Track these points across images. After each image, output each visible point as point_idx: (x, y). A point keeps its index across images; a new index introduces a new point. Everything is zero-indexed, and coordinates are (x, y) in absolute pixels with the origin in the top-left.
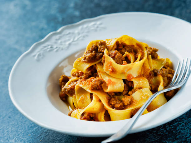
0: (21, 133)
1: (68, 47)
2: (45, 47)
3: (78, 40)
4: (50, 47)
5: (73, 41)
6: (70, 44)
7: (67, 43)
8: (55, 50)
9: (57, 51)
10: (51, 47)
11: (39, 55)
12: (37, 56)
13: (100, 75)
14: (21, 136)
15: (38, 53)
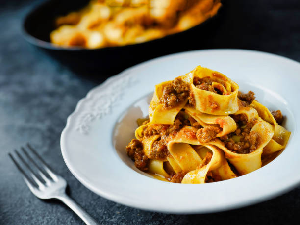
0: (104, 214)
1: (111, 112)
2: (84, 117)
3: (116, 100)
4: (89, 116)
5: (112, 103)
6: (110, 107)
7: (107, 106)
8: (98, 116)
9: (101, 118)
10: (92, 116)
11: (84, 128)
12: (81, 129)
13: (199, 119)
14: (107, 217)
15: (81, 126)
